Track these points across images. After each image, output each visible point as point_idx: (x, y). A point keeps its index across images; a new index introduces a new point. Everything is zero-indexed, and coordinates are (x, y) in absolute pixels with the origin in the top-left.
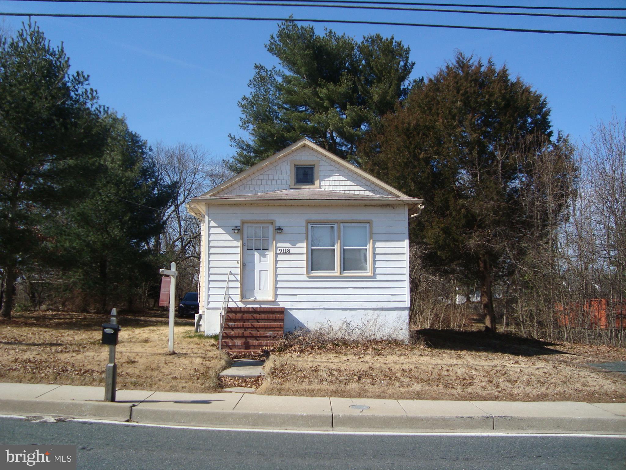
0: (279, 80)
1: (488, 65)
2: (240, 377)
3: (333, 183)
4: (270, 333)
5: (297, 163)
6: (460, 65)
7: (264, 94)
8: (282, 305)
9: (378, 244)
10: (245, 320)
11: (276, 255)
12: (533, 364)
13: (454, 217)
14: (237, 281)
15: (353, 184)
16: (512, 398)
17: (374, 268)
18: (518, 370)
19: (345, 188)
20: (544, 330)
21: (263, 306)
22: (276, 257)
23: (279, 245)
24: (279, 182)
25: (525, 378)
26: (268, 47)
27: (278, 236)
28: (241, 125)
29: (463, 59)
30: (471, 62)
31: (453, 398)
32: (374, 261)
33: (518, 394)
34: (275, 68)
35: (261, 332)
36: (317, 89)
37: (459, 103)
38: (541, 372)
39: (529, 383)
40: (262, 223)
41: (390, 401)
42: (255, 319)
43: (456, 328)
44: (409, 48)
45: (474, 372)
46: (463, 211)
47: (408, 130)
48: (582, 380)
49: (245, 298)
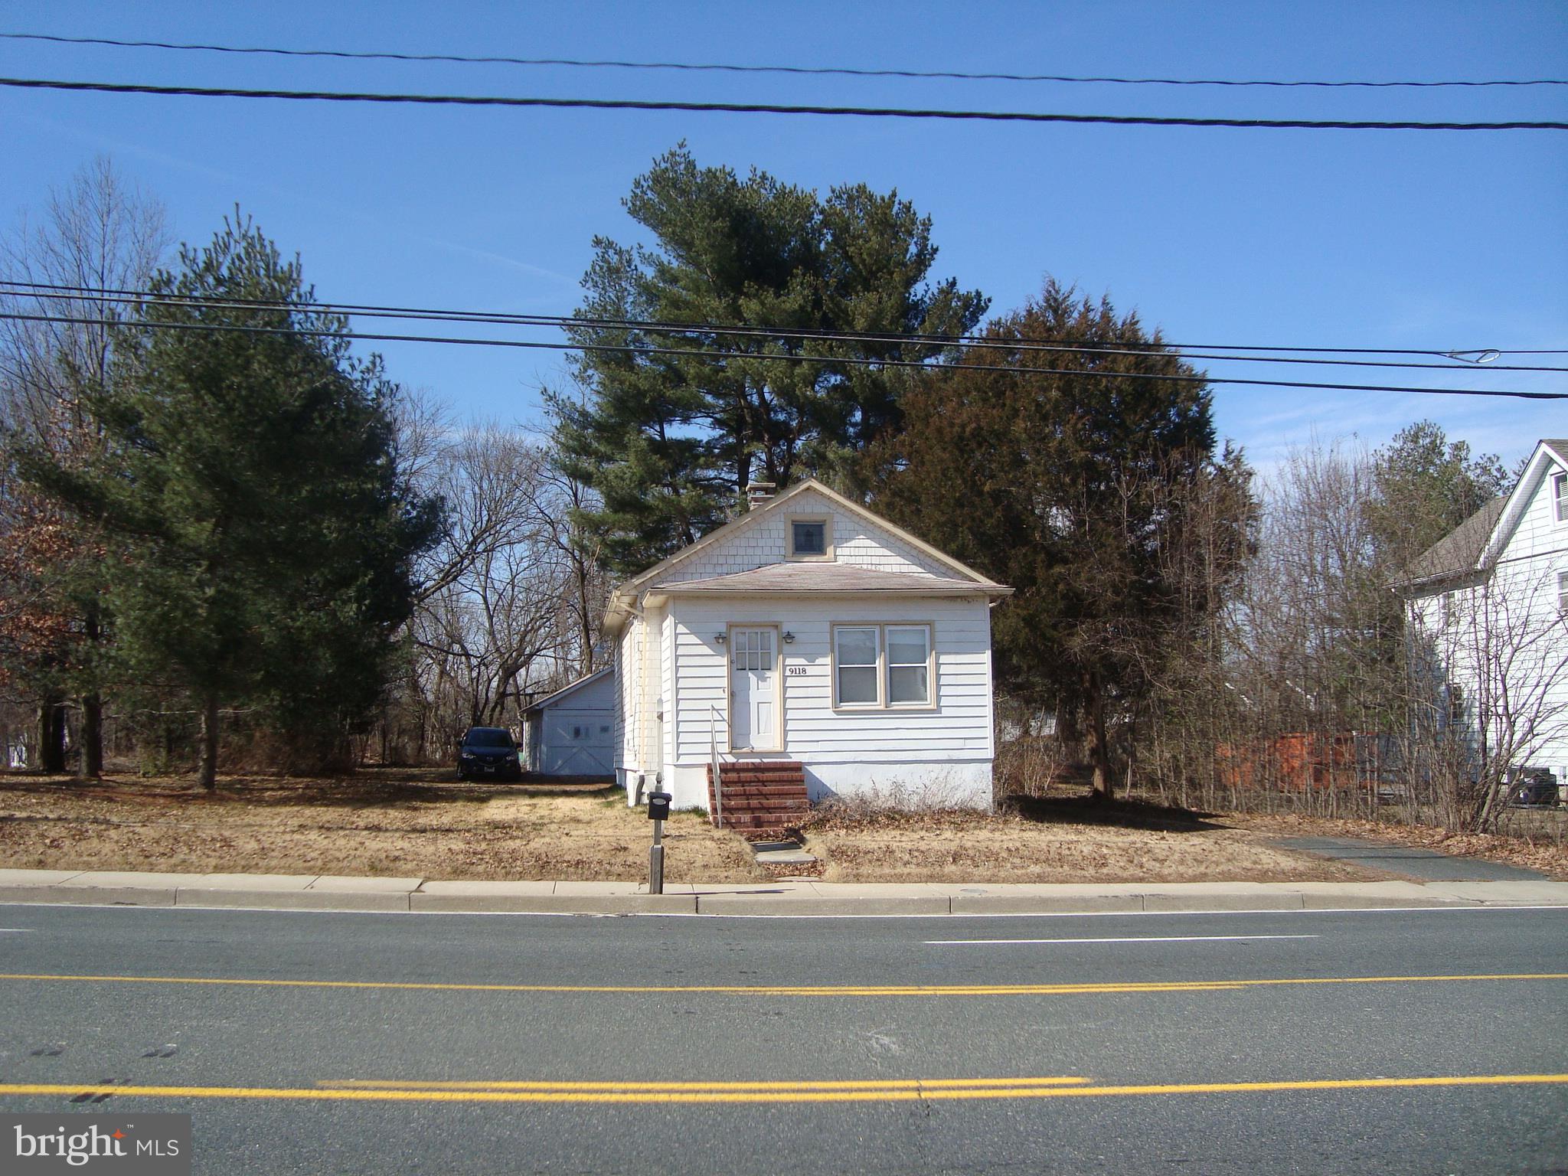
0: (650, 273)
1: (1101, 309)
2: (787, 864)
3: (856, 551)
4: (789, 802)
5: (798, 518)
6: (1050, 306)
7: (614, 302)
8: (795, 758)
9: (943, 659)
10: (743, 783)
11: (785, 677)
12: (1186, 840)
13: (1044, 598)
14: (724, 720)
15: (889, 553)
16: (1163, 879)
17: (939, 697)
18: (1165, 847)
19: (875, 560)
20: (1198, 793)
21: (765, 760)
22: (784, 682)
23: (789, 661)
24: (767, 550)
25: (1177, 856)
26: (630, 204)
27: (786, 648)
28: (576, 373)
29: (1057, 292)
30: (1072, 298)
31: (1084, 880)
32: (939, 686)
33: (1170, 875)
34: (641, 247)
35: (773, 802)
36: (741, 302)
37: (1054, 393)
38: (1198, 849)
39: (1182, 862)
40: (760, 626)
41: (1004, 885)
42: (759, 781)
43: (1035, 794)
44: (929, 220)
45: (1105, 850)
46: (1061, 587)
47: (961, 438)
48: (1253, 858)
49: (736, 748)
